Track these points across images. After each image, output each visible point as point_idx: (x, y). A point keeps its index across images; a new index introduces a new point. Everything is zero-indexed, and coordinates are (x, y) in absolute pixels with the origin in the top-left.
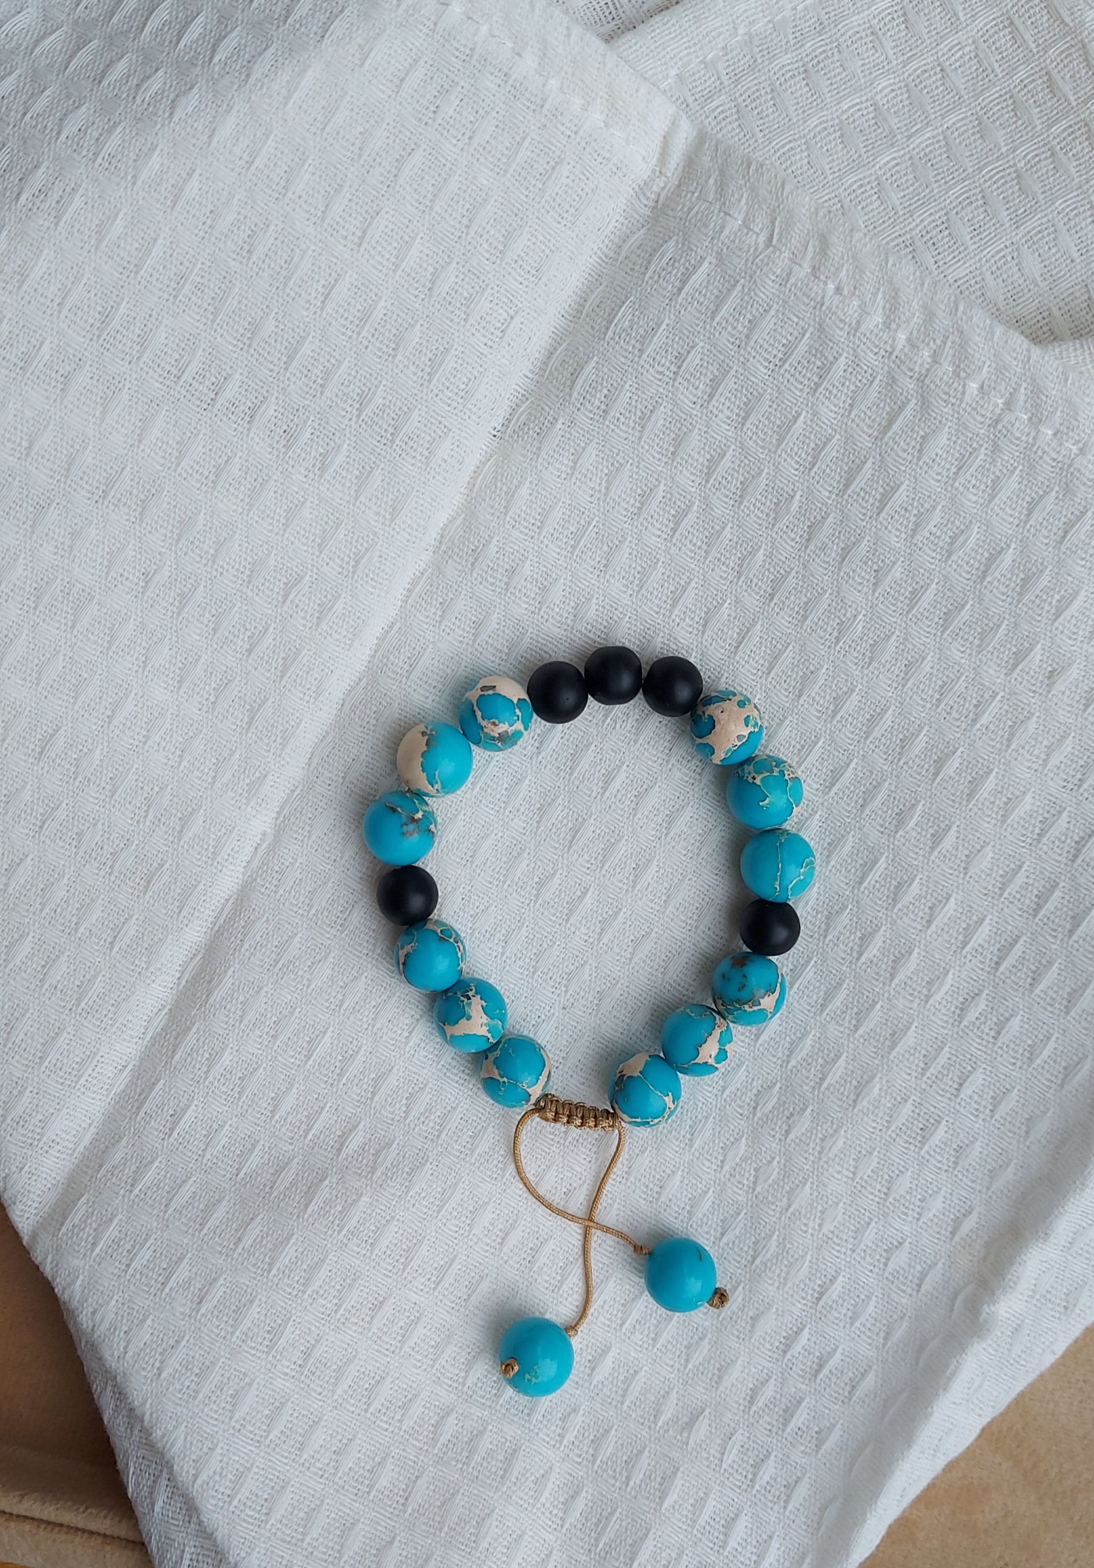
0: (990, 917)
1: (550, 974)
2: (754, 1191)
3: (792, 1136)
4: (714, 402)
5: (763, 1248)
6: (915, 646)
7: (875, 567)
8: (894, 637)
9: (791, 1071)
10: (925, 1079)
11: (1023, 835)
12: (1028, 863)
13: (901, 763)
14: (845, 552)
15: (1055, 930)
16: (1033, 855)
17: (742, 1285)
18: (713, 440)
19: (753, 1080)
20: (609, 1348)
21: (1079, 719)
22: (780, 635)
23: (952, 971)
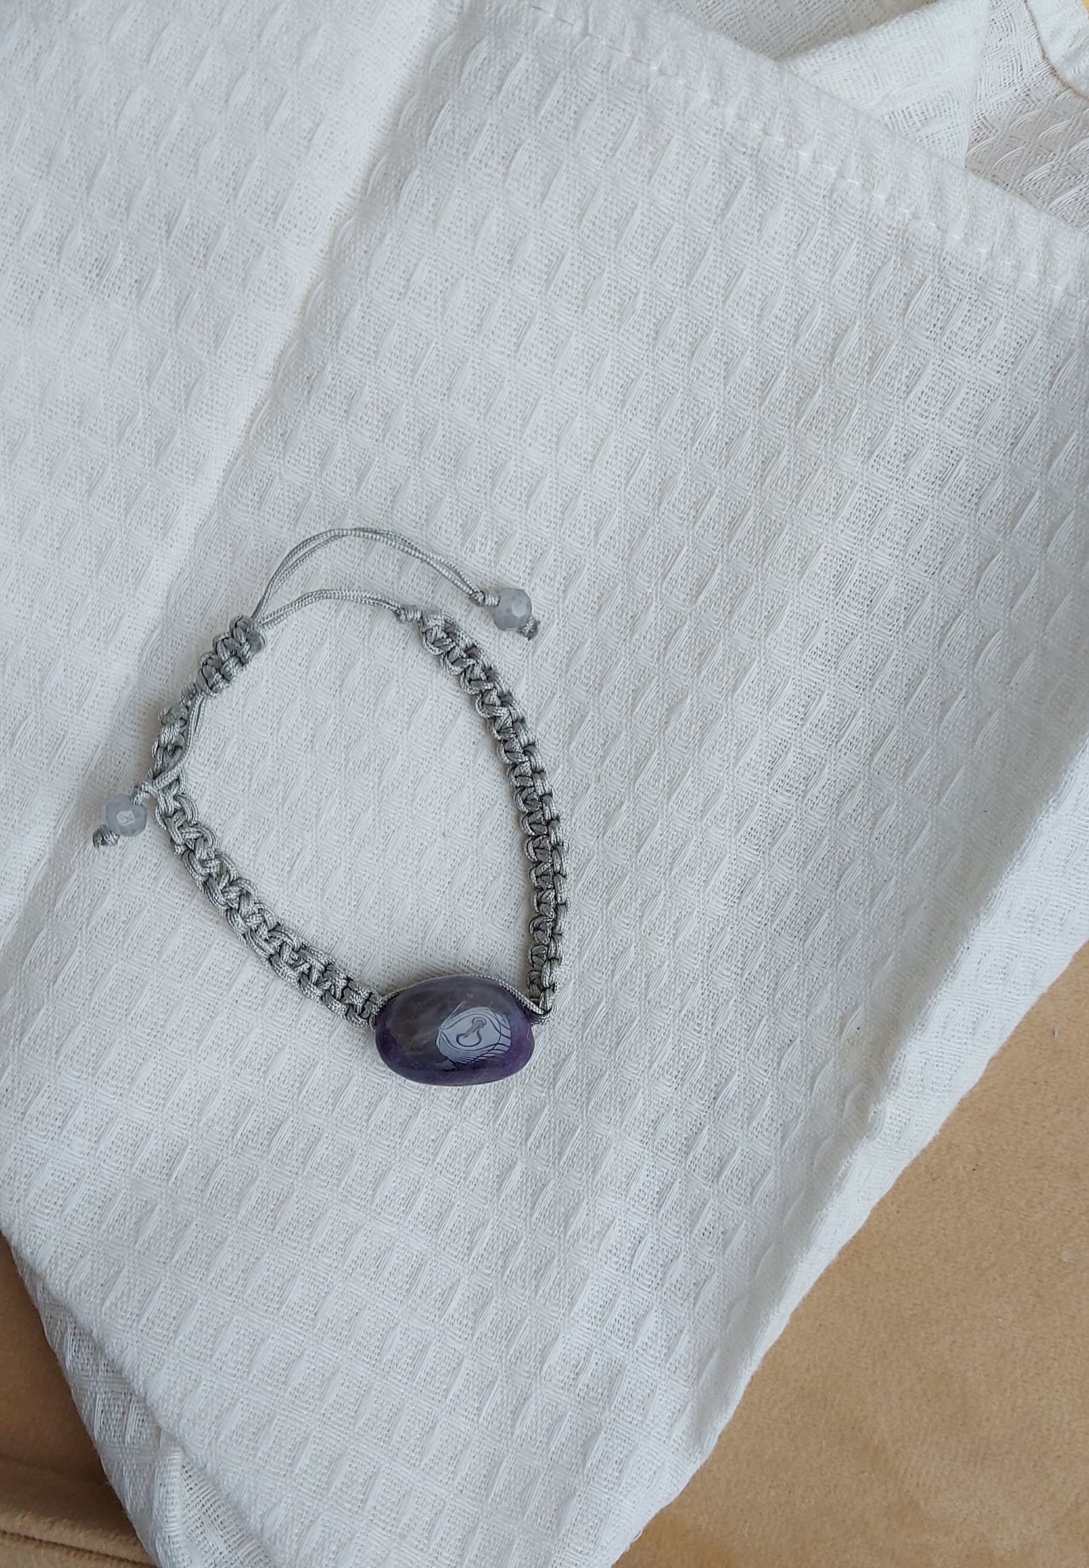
0: (862, 709)
1: (429, 801)
2: (646, 996)
3: (680, 939)
4: (547, 201)
5: (660, 1053)
6: (770, 440)
7: (725, 359)
8: (749, 432)
9: (675, 878)
10: (806, 872)
11: (890, 624)
12: (896, 652)
13: (766, 564)
14: (694, 348)
15: (925, 718)
16: (901, 643)
17: (641, 1090)
18: (550, 243)
19: (637, 890)
20: (515, 1163)
21: (936, 501)
22: (635, 442)
23: (828, 765)
